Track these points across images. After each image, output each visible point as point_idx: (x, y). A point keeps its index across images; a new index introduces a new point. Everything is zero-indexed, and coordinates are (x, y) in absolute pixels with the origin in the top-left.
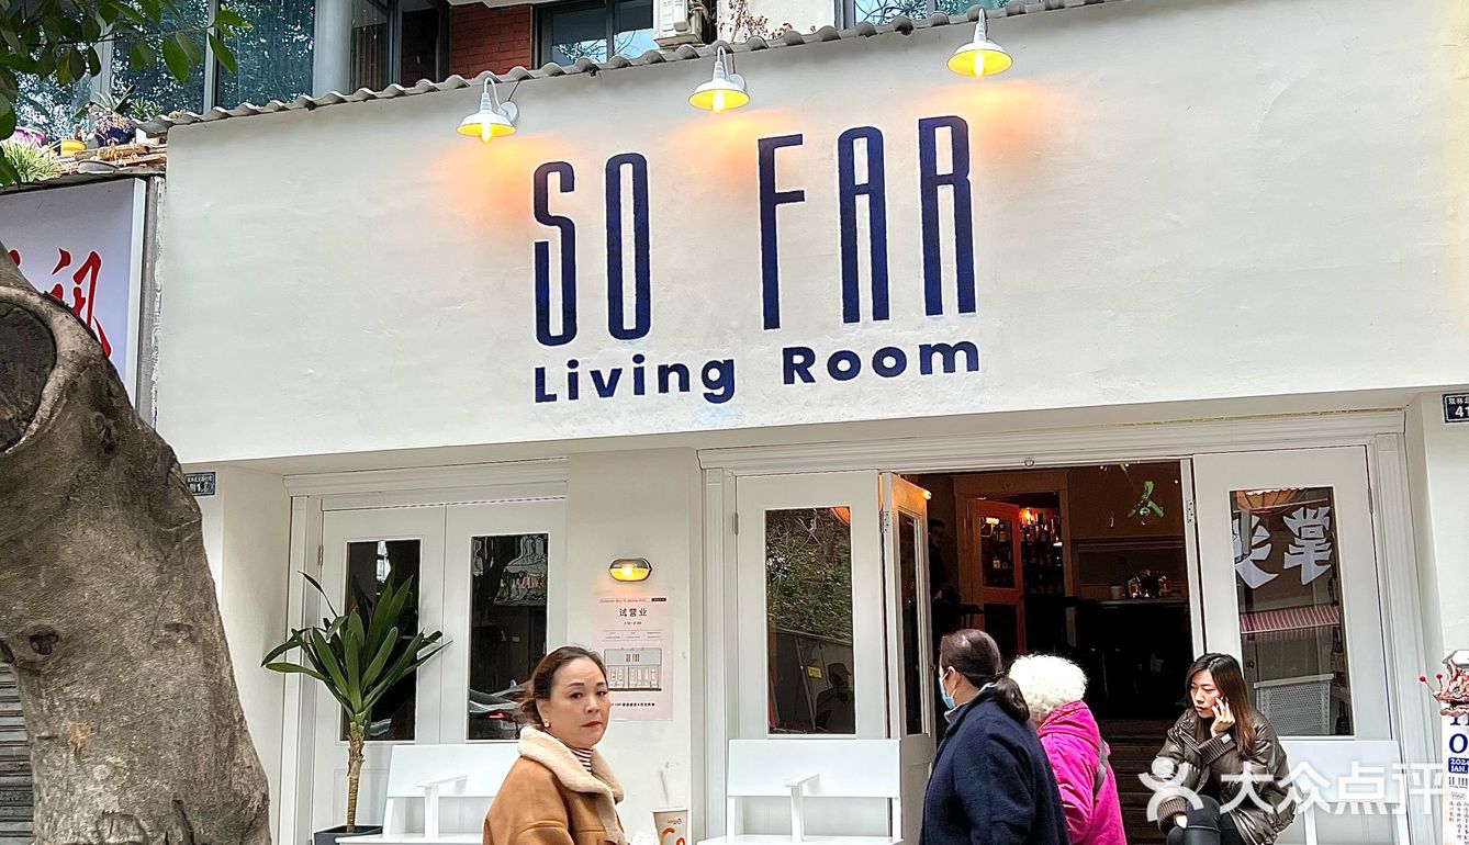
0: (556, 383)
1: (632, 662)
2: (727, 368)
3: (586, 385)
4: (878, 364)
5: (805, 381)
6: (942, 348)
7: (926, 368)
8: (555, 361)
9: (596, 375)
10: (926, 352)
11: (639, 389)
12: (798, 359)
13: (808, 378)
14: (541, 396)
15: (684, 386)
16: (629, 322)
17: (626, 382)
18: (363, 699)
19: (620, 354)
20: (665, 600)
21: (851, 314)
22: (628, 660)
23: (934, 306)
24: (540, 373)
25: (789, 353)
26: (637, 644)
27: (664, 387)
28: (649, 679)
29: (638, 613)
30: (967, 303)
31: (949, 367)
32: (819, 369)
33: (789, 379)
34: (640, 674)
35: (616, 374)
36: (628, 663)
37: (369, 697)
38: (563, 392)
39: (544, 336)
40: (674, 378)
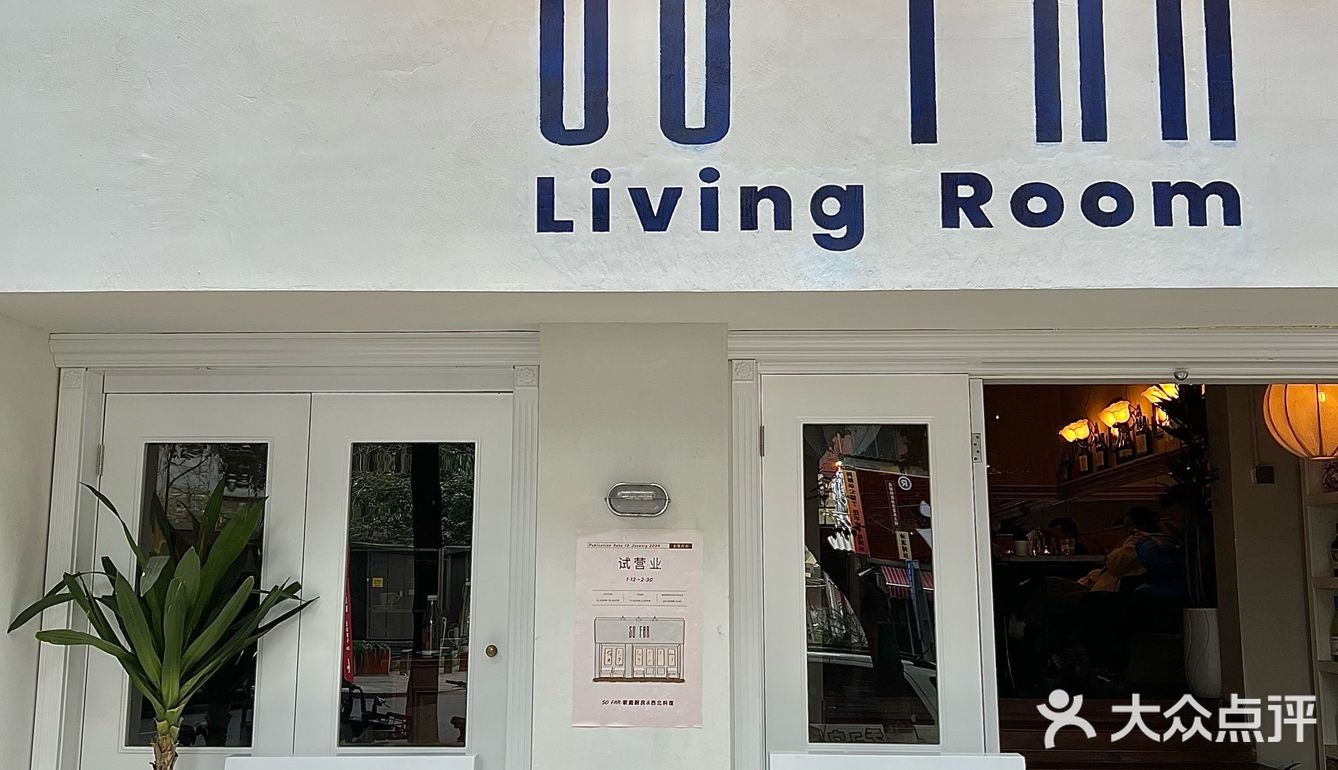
0: (573, 203)
1: (638, 639)
2: (852, 198)
3: (622, 210)
4: (1090, 207)
5: (975, 226)
6: (1186, 188)
7: (1163, 217)
8: (572, 169)
9: (639, 196)
10: (1163, 193)
11: (710, 221)
12: (965, 191)
13: (980, 221)
14: (547, 221)
15: (783, 221)
16: (695, 116)
17: (688, 209)
18: (181, 685)
19: (682, 165)
20: (690, 546)
21: (1048, 128)
22: (632, 635)
23: (1174, 126)
24: (546, 188)
25: (950, 181)
26: (647, 612)
27: (749, 221)
28: (665, 665)
29: (647, 565)
30: (1223, 126)
31: (1198, 217)
32: (997, 208)
33: (950, 220)
34: (650, 657)
35: (671, 196)
36: (632, 640)
37: (191, 683)
38: (584, 219)
39: (552, 127)
40: (766, 209)
